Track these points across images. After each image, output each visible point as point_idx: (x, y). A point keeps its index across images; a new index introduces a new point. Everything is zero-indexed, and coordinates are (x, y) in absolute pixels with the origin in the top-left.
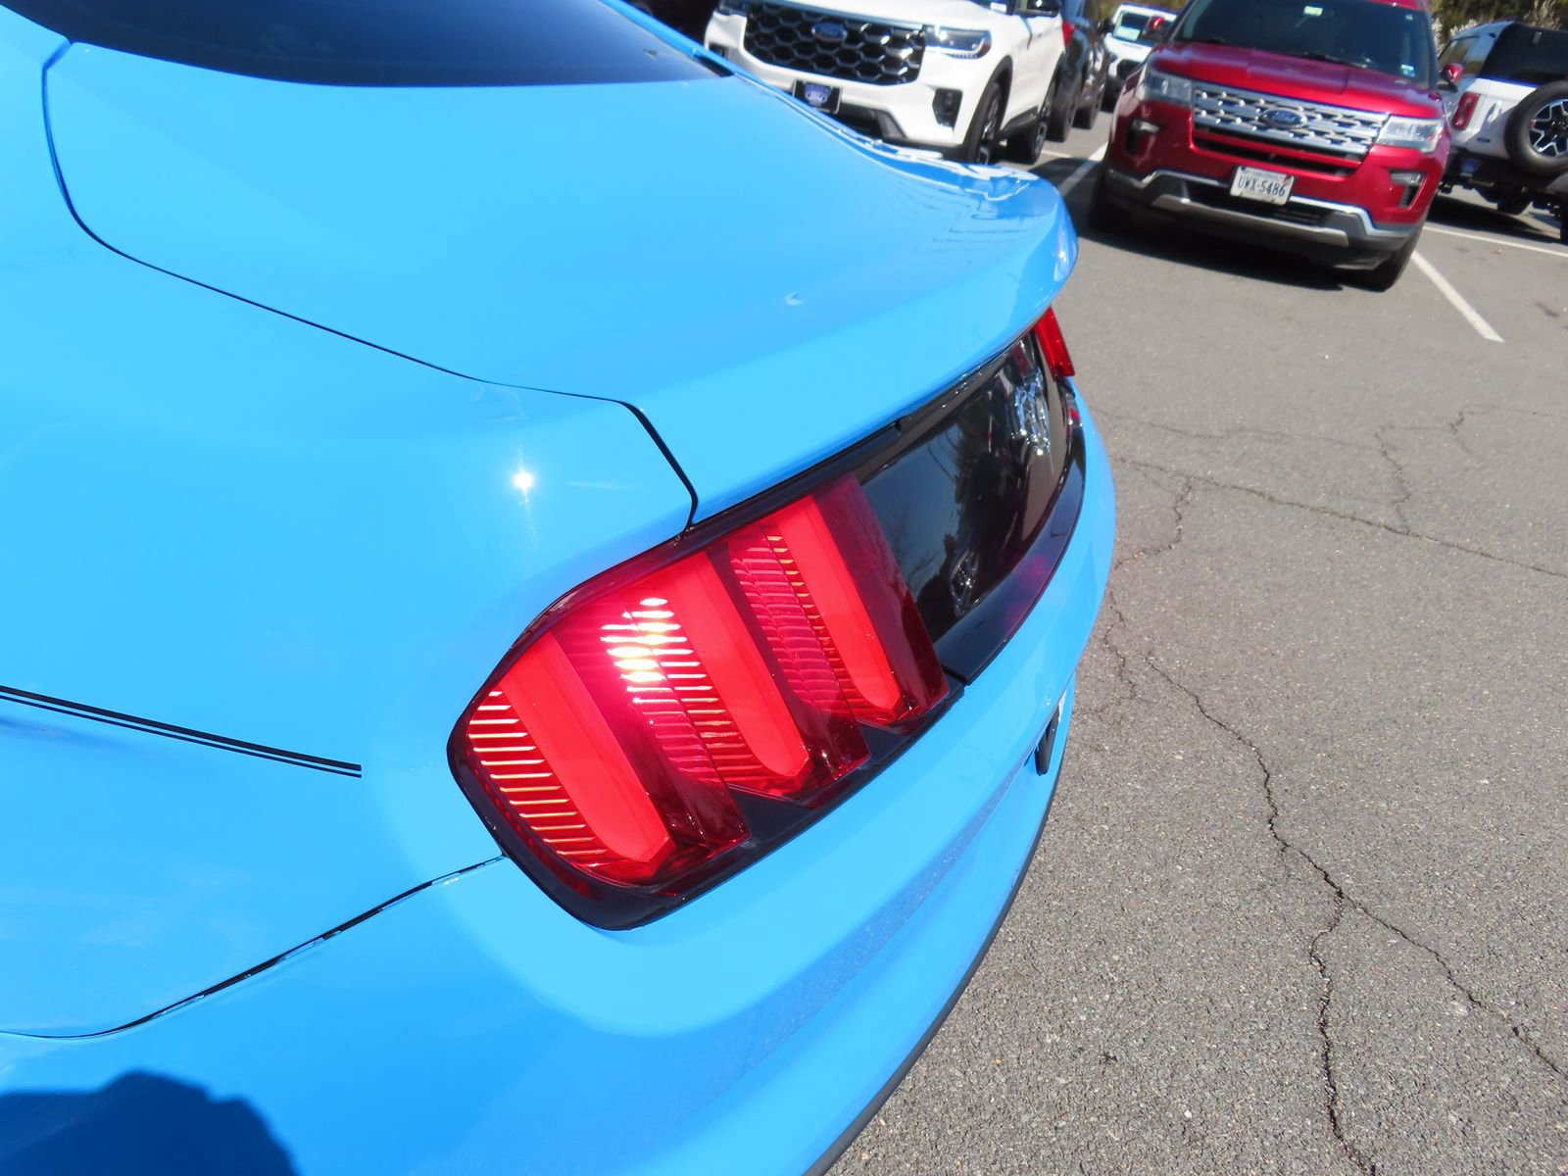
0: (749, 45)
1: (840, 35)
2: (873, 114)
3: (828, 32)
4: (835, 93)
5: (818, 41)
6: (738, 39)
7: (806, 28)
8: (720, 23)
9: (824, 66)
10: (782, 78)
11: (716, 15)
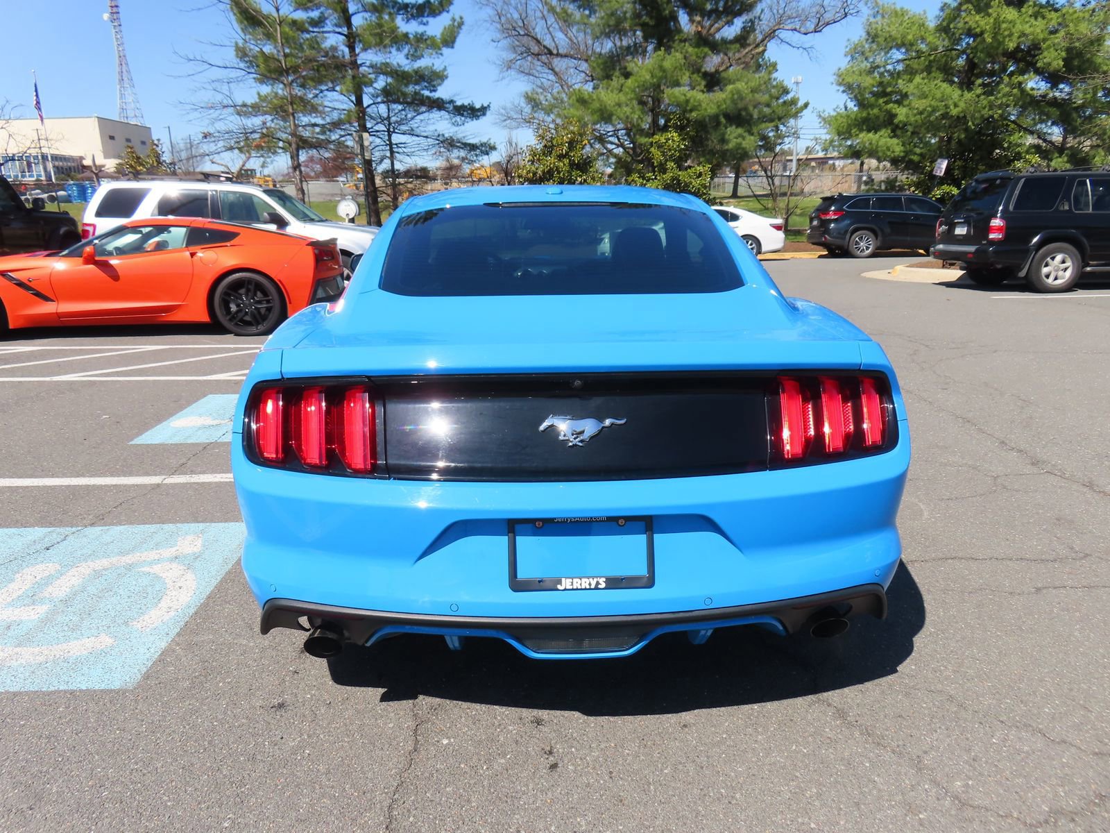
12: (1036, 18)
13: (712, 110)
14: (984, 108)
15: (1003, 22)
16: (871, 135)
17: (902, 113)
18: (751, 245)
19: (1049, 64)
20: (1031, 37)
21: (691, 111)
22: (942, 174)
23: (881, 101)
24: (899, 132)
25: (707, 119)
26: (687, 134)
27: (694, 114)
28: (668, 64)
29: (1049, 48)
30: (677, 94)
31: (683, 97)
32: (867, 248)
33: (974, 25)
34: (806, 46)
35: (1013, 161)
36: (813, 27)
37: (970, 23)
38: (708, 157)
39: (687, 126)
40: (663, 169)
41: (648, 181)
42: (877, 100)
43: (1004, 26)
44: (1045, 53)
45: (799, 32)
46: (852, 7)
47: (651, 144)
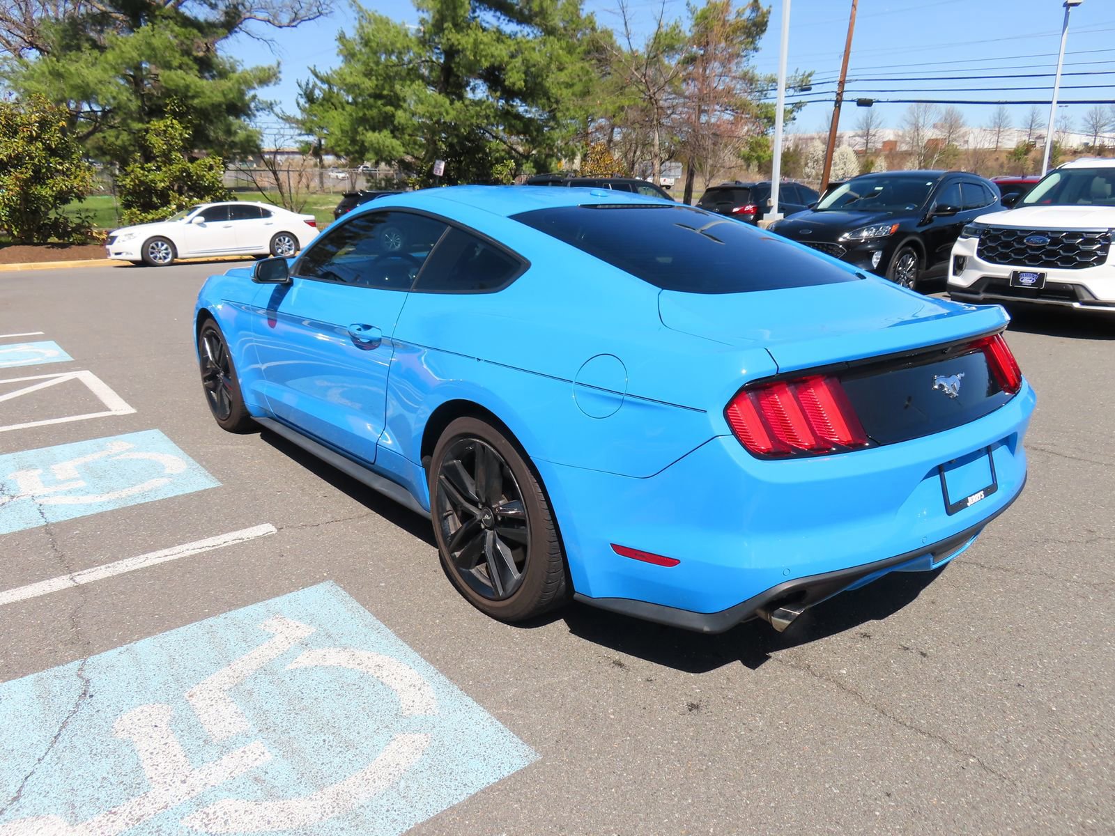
0: (980, 254)
1: (1045, 241)
2: (1071, 287)
3: (1035, 241)
4: (1042, 276)
5: (1028, 246)
6: (973, 252)
7: (1020, 240)
8: (961, 242)
9: (1035, 261)
10: (1005, 271)
11: (959, 239)
12: (498, 42)
13: (218, 98)
14: (472, 117)
15: (481, 43)
16: (376, 134)
17: (401, 117)
18: (288, 242)
19: (514, 84)
20: (499, 59)
21: (193, 97)
22: (441, 174)
23: (380, 102)
24: (397, 133)
25: (209, 108)
26: (190, 121)
27: (196, 101)
28: (156, 42)
29: (512, 69)
30: (174, 77)
31: (183, 81)
32: (397, 244)
33: (456, 43)
34: (266, 37)
35: (494, 164)
36: (288, 21)
37: (453, 40)
38: (216, 148)
39: (187, 113)
40: (168, 160)
41: (149, 171)
42: (375, 102)
43: (482, 46)
44: (510, 74)
45: (274, 24)
46: (324, 7)
47: (147, 131)
